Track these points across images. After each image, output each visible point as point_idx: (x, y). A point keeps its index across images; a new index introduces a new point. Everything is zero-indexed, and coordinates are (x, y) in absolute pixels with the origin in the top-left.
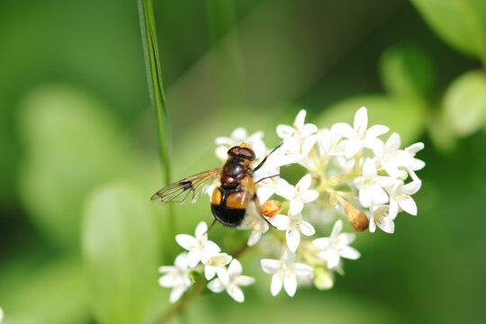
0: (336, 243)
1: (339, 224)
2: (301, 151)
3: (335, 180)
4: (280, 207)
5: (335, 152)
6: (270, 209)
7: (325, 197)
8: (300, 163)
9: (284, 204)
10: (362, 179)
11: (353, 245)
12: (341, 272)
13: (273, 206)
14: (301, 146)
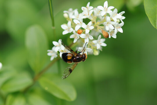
0: (99, 42)
1: (100, 36)
2: (88, 15)
3: (98, 23)
4: (82, 31)
5: (98, 14)
6: (80, 32)
7: (96, 28)
8: (88, 18)
9: (84, 30)
10: (106, 22)
11: (105, 42)
12: (101, 50)
13: (81, 31)
14: (89, 13)
